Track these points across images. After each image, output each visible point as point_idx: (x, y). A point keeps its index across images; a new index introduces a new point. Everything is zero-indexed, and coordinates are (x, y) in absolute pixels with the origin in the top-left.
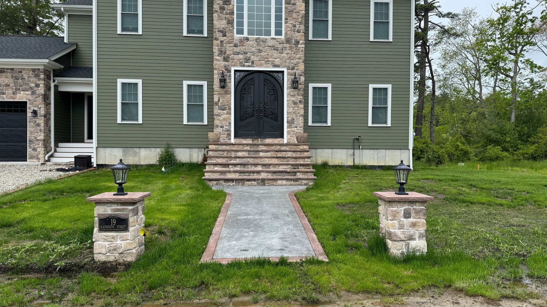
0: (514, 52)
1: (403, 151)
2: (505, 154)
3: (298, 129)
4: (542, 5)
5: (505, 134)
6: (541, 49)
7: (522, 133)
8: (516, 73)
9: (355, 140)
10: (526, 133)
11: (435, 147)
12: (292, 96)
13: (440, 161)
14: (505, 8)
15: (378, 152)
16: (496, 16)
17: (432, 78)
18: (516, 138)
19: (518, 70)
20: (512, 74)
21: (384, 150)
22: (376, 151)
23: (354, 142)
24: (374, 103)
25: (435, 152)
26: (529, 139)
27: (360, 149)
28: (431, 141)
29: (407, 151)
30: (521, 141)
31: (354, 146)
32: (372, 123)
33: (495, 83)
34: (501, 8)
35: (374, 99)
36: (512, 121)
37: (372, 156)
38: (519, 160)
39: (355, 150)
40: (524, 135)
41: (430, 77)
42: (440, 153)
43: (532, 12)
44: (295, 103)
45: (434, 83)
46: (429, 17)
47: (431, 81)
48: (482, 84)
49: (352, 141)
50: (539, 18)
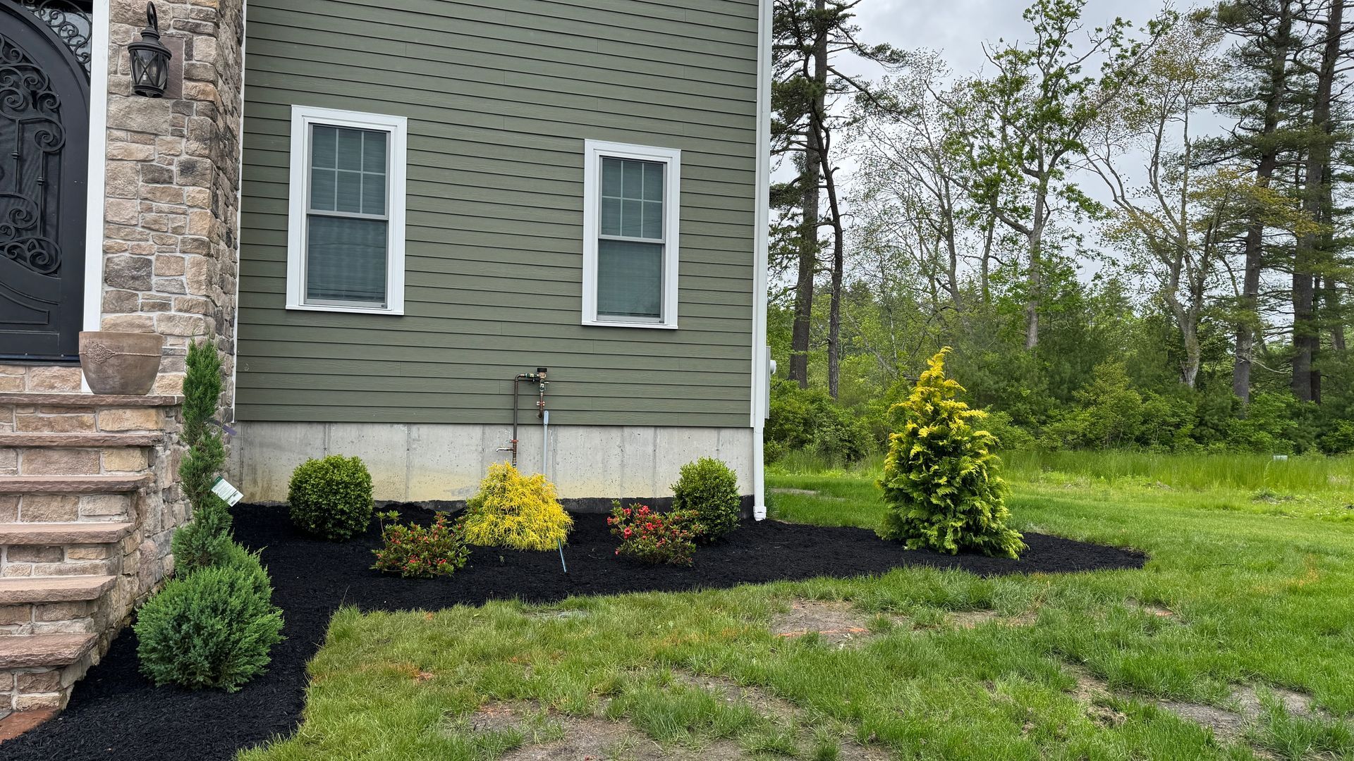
0: (1034, 166)
1: (726, 434)
2: (1018, 431)
3: (170, 319)
4: (1104, 50)
5: (1018, 380)
6: (1095, 166)
7: (1057, 378)
8: (1039, 221)
9: (521, 385)
10: (1067, 379)
11: (843, 414)
12: (137, 137)
13: (856, 452)
14: (1015, 53)
15: (623, 441)
16: (992, 74)
17: (835, 222)
18: (1043, 391)
19: (1044, 216)
20: (1030, 226)
21: (650, 432)
22: (615, 433)
23: (516, 395)
24: (607, 223)
25: (842, 425)
26: (1074, 393)
27: (542, 425)
28: (831, 393)
29: (742, 435)
30: (1056, 398)
31: (515, 410)
32: (599, 313)
33: (987, 248)
34: (1007, 53)
35: (607, 207)
36: (1031, 345)
37: (599, 457)
38: (1054, 449)
39: (520, 430)
40: (1062, 382)
41: (829, 219)
42: (854, 428)
43: (1080, 67)
44: (156, 176)
45: (839, 233)
46: (829, 56)
47: (831, 229)
48: (956, 251)
49: (507, 387)
50: (1097, 81)
